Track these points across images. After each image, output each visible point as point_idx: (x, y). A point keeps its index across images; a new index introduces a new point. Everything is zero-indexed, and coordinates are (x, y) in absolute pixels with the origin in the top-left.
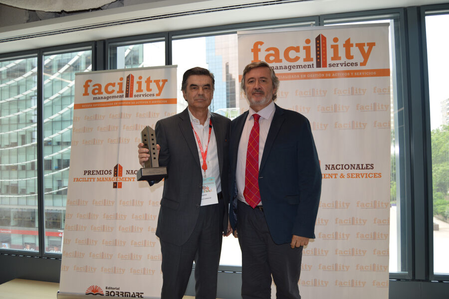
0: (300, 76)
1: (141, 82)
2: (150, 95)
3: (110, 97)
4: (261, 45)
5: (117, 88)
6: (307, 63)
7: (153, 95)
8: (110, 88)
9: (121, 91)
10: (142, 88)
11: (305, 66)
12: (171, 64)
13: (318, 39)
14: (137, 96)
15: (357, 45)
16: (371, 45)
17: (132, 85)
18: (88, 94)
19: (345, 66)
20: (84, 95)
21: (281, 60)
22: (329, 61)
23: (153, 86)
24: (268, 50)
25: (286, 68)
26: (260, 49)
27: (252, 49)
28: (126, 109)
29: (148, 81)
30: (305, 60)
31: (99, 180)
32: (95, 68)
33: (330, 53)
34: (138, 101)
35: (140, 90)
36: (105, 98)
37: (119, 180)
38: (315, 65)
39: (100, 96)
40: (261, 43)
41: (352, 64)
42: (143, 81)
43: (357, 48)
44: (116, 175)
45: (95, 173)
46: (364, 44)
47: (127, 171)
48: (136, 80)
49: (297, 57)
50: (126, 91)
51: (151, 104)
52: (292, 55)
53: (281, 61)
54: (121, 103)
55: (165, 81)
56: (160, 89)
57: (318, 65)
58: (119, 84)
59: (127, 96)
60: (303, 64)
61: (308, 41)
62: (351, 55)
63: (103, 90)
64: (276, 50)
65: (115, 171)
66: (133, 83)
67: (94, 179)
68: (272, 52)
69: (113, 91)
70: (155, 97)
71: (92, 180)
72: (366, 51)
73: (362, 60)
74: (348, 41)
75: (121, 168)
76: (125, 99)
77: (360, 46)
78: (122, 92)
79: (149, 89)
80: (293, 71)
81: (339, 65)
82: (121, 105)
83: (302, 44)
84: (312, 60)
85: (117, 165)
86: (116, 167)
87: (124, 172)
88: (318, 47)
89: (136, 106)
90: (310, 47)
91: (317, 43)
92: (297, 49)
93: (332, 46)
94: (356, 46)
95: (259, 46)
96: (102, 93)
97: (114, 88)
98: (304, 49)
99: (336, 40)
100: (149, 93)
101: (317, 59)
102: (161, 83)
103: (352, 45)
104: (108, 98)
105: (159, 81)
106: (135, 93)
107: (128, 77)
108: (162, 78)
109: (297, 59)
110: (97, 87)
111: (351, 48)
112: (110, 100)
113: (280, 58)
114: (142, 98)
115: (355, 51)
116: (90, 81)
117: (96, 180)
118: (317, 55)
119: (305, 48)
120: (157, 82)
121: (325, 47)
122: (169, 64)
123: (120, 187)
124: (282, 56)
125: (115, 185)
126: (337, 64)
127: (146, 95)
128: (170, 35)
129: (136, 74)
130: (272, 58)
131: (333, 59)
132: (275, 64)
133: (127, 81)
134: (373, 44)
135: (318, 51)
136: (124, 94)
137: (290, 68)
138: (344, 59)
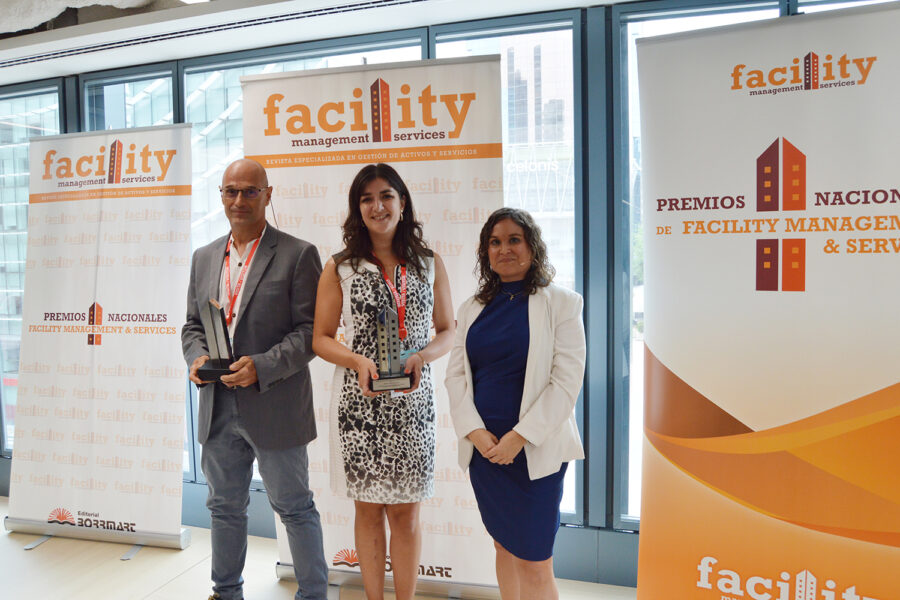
0: (346, 158)
1: (133, 155)
2: (148, 179)
3: (84, 183)
4: (279, 101)
5: (95, 166)
6: (357, 134)
7: (153, 179)
8: (85, 166)
9: (101, 172)
10: (135, 167)
11: (353, 140)
12: (183, 121)
13: (375, 87)
14: (127, 180)
15: (443, 98)
16: (469, 98)
17: (119, 161)
18: (50, 177)
19: (422, 138)
20: (45, 177)
21: (314, 128)
22: (395, 130)
23: (153, 161)
24: (291, 110)
25: (322, 142)
26: (277, 109)
27: (265, 109)
28: (108, 204)
29: (146, 153)
30: (353, 128)
31: (67, 329)
32: (65, 129)
33: (396, 114)
34: (128, 189)
35: (131, 170)
36: (77, 184)
37: (96, 330)
38: (370, 138)
39: (69, 180)
40: (280, 97)
41: (434, 135)
42: (137, 152)
43: (444, 103)
44: (91, 321)
45: (61, 317)
46: (456, 96)
47: (110, 315)
48: (126, 151)
49: (339, 122)
50: (110, 171)
51: (150, 195)
52: (332, 117)
53: (312, 130)
54: (101, 194)
55: (172, 153)
56: (165, 167)
57: (376, 138)
58: (98, 158)
59: (111, 181)
60: (350, 134)
61: (358, 93)
62: (433, 117)
63: (73, 169)
64: (305, 110)
65: (90, 315)
66: (120, 156)
67: (59, 327)
68: (298, 113)
69: (89, 171)
70: (156, 183)
71: (57, 329)
72: (459, 110)
73: (452, 127)
74: (427, 91)
75: (100, 309)
76: (107, 186)
77: (449, 100)
78: (103, 173)
79: (146, 169)
80: (334, 148)
81: (412, 137)
82: (102, 197)
83: (348, 98)
84: (364, 127)
85: (93, 305)
86: (92, 309)
87: (105, 317)
88: (375, 103)
89: (125, 199)
90: (361, 103)
91: (373, 96)
92: (339, 108)
93: (400, 102)
94: (442, 100)
95: (277, 103)
96: (71, 175)
97: (90, 166)
98: (351, 107)
99: (405, 89)
100: (147, 175)
101: (374, 125)
102: (165, 157)
103: (434, 99)
104: (81, 184)
105: (163, 152)
106: (124, 175)
107: (113, 146)
108: (166, 147)
109: (340, 125)
110: (64, 164)
111: (433, 104)
112: (85, 188)
113: (312, 125)
114: (135, 184)
115: (439, 109)
116: (54, 152)
117: (62, 329)
118: (374, 117)
119: (353, 105)
120: (159, 154)
121: (387, 103)
122: (179, 122)
123: (99, 343)
124: (314, 121)
125: (91, 340)
126: (409, 135)
127: (142, 180)
128: (180, 67)
129: (126, 141)
130: (298, 125)
131: (401, 125)
132: (303, 136)
133: (112, 152)
134: (472, 96)
135: (375, 111)
136: (106, 176)
137: (329, 142)
138: (420, 126)
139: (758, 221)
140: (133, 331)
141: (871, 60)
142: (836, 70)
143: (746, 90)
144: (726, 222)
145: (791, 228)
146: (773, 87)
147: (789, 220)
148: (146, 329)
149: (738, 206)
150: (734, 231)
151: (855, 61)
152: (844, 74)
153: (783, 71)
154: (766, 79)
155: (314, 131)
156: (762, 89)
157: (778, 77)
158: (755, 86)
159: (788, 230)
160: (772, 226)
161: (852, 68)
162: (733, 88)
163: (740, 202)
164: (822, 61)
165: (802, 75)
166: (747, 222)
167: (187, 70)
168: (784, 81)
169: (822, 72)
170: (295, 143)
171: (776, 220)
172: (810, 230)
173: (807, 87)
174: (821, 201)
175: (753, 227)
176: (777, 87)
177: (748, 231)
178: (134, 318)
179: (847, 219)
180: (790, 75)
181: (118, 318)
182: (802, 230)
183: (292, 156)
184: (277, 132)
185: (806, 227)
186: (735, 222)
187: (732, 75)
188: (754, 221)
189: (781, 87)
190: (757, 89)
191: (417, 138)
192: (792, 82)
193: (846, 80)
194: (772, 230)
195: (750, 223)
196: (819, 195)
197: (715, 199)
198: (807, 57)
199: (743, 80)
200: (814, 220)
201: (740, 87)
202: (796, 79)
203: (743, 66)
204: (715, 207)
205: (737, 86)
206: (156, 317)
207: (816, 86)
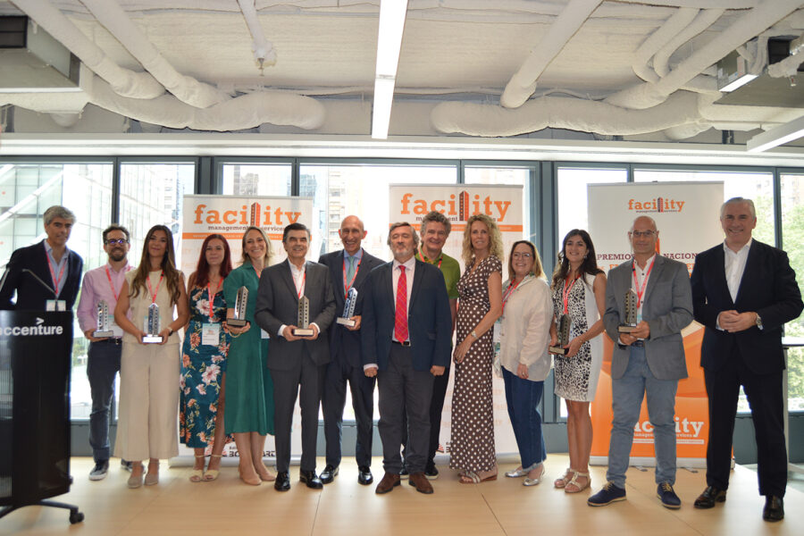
1: (269, 213)
2: (281, 229)
3: (231, 228)
4: (410, 197)
5: (239, 218)
6: (451, 216)
8: (231, 217)
9: (244, 221)
10: (270, 220)
13: (461, 195)
14: (264, 228)
15: (496, 203)
16: (508, 203)
17: (259, 216)
18: (201, 222)
20: (196, 222)
23: (284, 218)
24: (416, 202)
26: (409, 201)
27: (402, 200)
29: (278, 213)
30: (449, 214)
33: (472, 208)
35: (267, 222)
36: (224, 228)
38: (458, 219)
39: (218, 225)
40: (410, 195)
42: (272, 211)
43: (496, 205)
46: (502, 202)
48: (263, 210)
49: (442, 210)
50: (251, 222)
52: (438, 208)
55: (298, 214)
57: (461, 219)
58: (242, 213)
60: (448, 216)
61: (453, 197)
62: (490, 211)
63: (221, 219)
64: (424, 203)
66: (258, 213)
68: (420, 204)
69: (235, 221)
72: (503, 209)
73: (499, 217)
74: (488, 198)
77: (498, 204)
78: (246, 223)
79: (278, 222)
83: (447, 199)
84: (456, 214)
88: (461, 202)
90: (454, 202)
91: (460, 199)
92: (442, 203)
93: (474, 203)
95: (408, 198)
96: (220, 223)
97: (236, 218)
99: (477, 197)
100: (279, 226)
101: (461, 213)
102: (293, 216)
103: (491, 203)
104: (228, 229)
105: (291, 213)
106: (262, 225)
107: (253, 206)
109: (442, 212)
110: (213, 214)
111: (490, 205)
112: (230, 231)
113: (427, 210)
114: (271, 232)
115: (493, 208)
116: (204, 206)
118: (461, 209)
119: (450, 202)
121: (468, 203)
124: (428, 208)
127: (276, 229)
128: (297, 161)
129: (262, 203)
130: (419, 210)
131: (474, 214)
132: (421, 216)
133: (252, 210)
134: (510, 203)
135: (461, 206)
136: (248, 225)
141: (683, 203)
142: (670, 205)
143: (635, 210)
146: (645, 210)
151: (677, 202)
152: (673, 207)
153: (649, 204)
154: (641, 206)
156: (641, 210)
157: (647, 206)
158: (638, 209)
161: (675, 205)
162: (629, 209)
164: (664, 201)
165: (657, 206)
167: (302, 164)
168: (649, 208)
169: (664, 206)
170: (417, 219)
173: (659, 211)
180: (652, 206)
184: (408, 212)
187: (629, 203)
189: (648, 210)
193: (673, 210)
196: (665, 254)
197: (623, 255)
198: (659, 199)
199: (633, 206)
202: (655, 208)
203: (633, 200)
204: (623, 259)
205: (631, 208)
207: (662, 211)
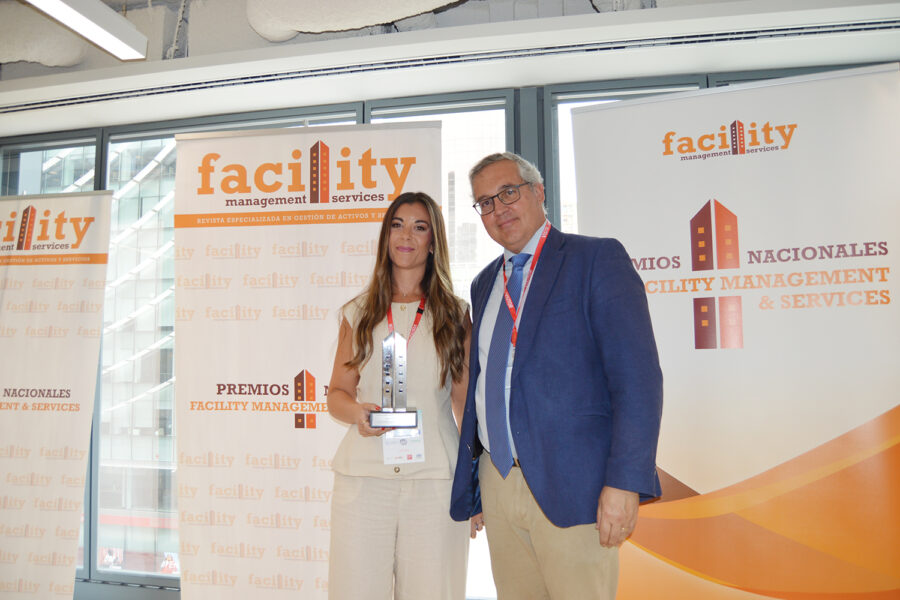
0: (281, 218)
1: (47, 221)
2: (62, 247)
4: (216, 159)
5: (4, 231)
6: (295, 195)
7: (67, 246)
9: (10, 238)
10: (48, 234)
11: (290, 201)
12: (104, 188)
13: (314, 149)
14: (38, 247)
15: (385, 162)
16: (409, 162)
17: (31, 227)
19: (361, 200)
21: (250, 188)
22: (333, 191)
23: (68, 229)
24: (226, 169)
25: (257, 202)
26: (213, 168)
27: (200, 168)
28: (14, 271)
29: (61, 220)
30: (291, 189)
33: (335, 176)
34: (38, 256)
35: (43, 236)
38: (308, 199)
40: (216, 157)
41: (373, 197)
42: (52, 218)
43: (384, 167)
46: (396, 159)
47: (6, 390)
48: (39, 216)
49: (277, 182)
50: (20, 237)
51: (62, 263)
52: (269, 178)
53: (248, 190)
54: (8, 261)
55: (90, 220)
56: (80, 235)
57: (314, 199)
58: (8, 223)
59: (20, 247)
60: (288, 195)
61: (297, 154)
62: (373, 179)
64: (241, 170)
66: (32, 222)
68: (234, 173)
70: (70, 251)
72: (399, 173)
73: (392, 190)
74: (368, 153)
76: (15, 252)
77: (390, 163)
78: (12, 239)
79: (59, 235)
80: (270, 208)
81: (351, 199)
82: (8, 264)
83: (286, 159)
84: (302, 188)
88: (314, 165)
89: (33, 267)
90: (299, 164)
91: (312, 158)
92: (277, 169)
93: (340, 164)
95: (213, 163)
98: (290, 168)
99: (346, 152)
100: (60, 242)
101: (312, 186)
102: (82, 225)
103: (374, 162)
105: (79, 219)
106: (34, 241)
107: (26, 211)
108: (84, 214)
109: (277, 186)
111: (373, 167)
113: (248, 185)
114: (46, 251)
115: (379, 173)
118: (312, 179)
119: (291, 166)
121: (327, 165)
122: (100, 189)
124: (250, 181)
126: (348, 197)
127: (54, 247)
128: (106, 135)
129: (40, 206)
130: (233, 184)
131: (340, 187)
132: (237, 196)
133: (24, 217)
134: (412, 160)
135: (314, 172)
136: (15, 243)
137: (265, 202)
138: (359, 188)
139: (694, 280)
140: (30, 408)
141: (792, 127)
142: (760, 137)
143: (677, 155)
144: (663, 282)
145: (726, 285)
146: (702, 153)
147: (724, 279)
148: (46, 406)
149: (674, 267)
150: (671, 291)
151: (777, 128)
152: (768, 140)
153: (712, 137)
154: (695, 145)
155: (249, 191)
156: (692, 154)
157: (707, 143)
158: (685, 152)
159: (723, 288)
160: (708, 284)
161: (775, 135)
162: (665, 154)
163: (676, 262)
164: (747, 128)
165: (729, 141)
166: (684, 281)
167: (113, 138)
168: (712, 146)
169: (748, 138)
170: (229, 202)
171: (711, 279)
172: (745, 287)
173: (735, 152)
174: (753, 259)
175: (689, 287)
176: (706, 153)
177: (684, 290)
178: (34, 393)
179: (779, 276)
180: (718, 141)
181: (15, 393)
182: (737, 287)
183: (225, 216)
184: (211, 191)
185: (741, 284)
186: (671, 282)
187: (664, 142)
188: (690, 280)
189: (710, 152)
190: (688, 155)
191: (355, 200)
192: (720, 147)
193: (771, 145)
194: (708, 289)
195: (687, 283)
196: (751, 253)
197: (652, 259)
198: (734, 125)
199: (674, 146)
200: (749, 278)
201: (672, 153)
202: (724, 145)
203: (673, 134)
204: (652, 268)
205: (668, 152)
206: (58, 392)
207: (743, 151)
